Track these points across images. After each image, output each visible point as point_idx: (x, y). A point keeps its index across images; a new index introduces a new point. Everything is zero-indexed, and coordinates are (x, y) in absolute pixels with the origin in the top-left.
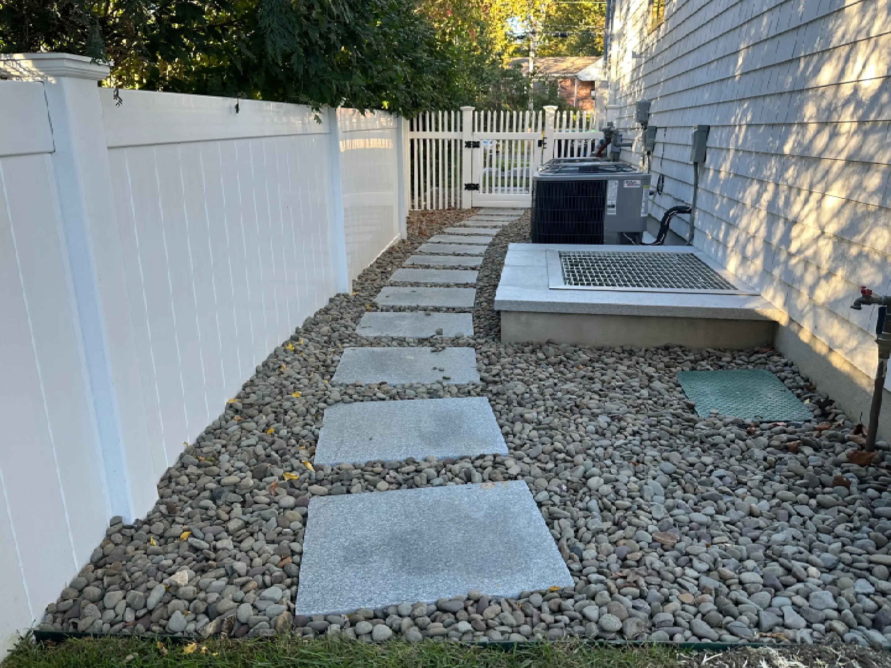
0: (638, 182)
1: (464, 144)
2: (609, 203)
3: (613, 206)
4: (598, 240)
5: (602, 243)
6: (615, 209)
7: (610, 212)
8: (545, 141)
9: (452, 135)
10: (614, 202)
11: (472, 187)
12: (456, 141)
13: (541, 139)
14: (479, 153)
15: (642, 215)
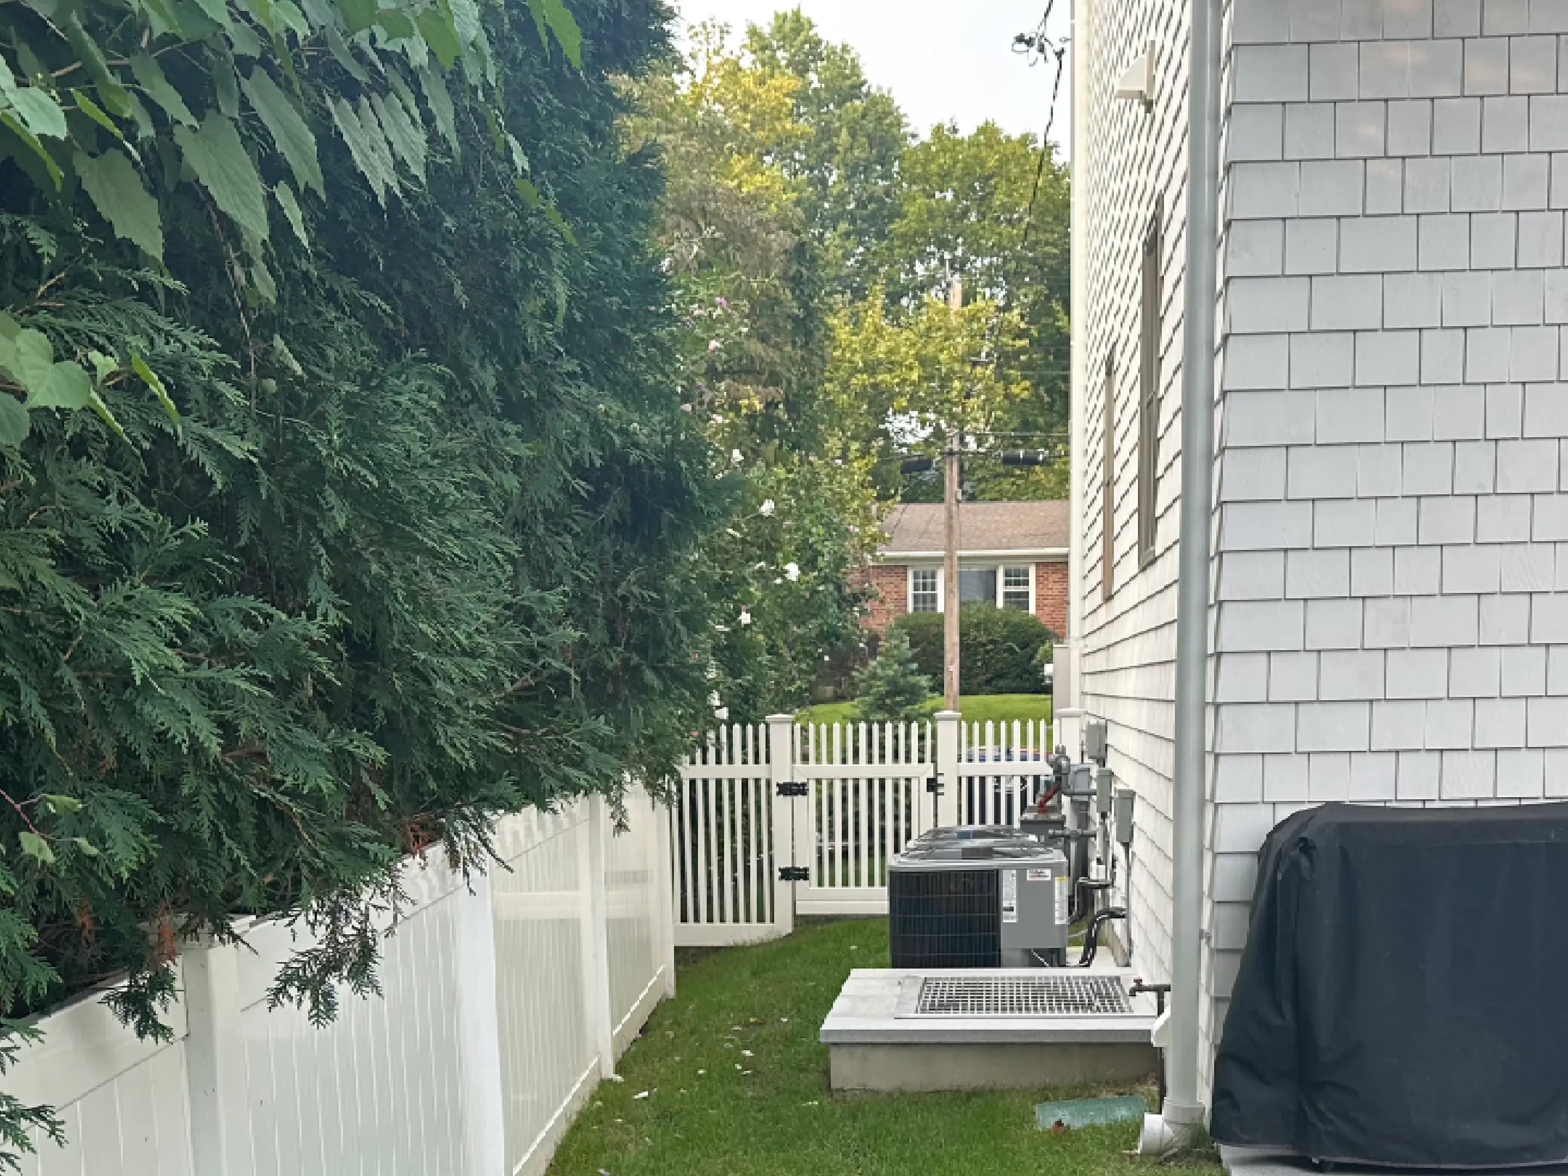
0: (1048, 872)
1: (775, 789)
2: (1005, 904)
3: (1012, 909)
4: (994, 961)
5: (999, 966)
6: (1014, 913)
7: (1009, 919)
8: (940, 780)
9: (752, 771)
10: (1014, 904)
11: (793, 874)
12: (757, 781)
13: (931, 776)
14: (805, 805)
15: (1057, 922)
